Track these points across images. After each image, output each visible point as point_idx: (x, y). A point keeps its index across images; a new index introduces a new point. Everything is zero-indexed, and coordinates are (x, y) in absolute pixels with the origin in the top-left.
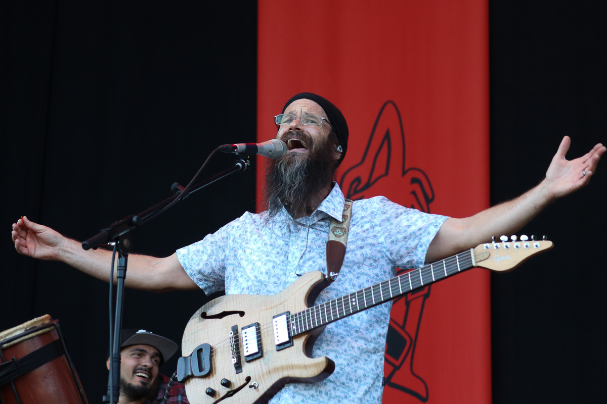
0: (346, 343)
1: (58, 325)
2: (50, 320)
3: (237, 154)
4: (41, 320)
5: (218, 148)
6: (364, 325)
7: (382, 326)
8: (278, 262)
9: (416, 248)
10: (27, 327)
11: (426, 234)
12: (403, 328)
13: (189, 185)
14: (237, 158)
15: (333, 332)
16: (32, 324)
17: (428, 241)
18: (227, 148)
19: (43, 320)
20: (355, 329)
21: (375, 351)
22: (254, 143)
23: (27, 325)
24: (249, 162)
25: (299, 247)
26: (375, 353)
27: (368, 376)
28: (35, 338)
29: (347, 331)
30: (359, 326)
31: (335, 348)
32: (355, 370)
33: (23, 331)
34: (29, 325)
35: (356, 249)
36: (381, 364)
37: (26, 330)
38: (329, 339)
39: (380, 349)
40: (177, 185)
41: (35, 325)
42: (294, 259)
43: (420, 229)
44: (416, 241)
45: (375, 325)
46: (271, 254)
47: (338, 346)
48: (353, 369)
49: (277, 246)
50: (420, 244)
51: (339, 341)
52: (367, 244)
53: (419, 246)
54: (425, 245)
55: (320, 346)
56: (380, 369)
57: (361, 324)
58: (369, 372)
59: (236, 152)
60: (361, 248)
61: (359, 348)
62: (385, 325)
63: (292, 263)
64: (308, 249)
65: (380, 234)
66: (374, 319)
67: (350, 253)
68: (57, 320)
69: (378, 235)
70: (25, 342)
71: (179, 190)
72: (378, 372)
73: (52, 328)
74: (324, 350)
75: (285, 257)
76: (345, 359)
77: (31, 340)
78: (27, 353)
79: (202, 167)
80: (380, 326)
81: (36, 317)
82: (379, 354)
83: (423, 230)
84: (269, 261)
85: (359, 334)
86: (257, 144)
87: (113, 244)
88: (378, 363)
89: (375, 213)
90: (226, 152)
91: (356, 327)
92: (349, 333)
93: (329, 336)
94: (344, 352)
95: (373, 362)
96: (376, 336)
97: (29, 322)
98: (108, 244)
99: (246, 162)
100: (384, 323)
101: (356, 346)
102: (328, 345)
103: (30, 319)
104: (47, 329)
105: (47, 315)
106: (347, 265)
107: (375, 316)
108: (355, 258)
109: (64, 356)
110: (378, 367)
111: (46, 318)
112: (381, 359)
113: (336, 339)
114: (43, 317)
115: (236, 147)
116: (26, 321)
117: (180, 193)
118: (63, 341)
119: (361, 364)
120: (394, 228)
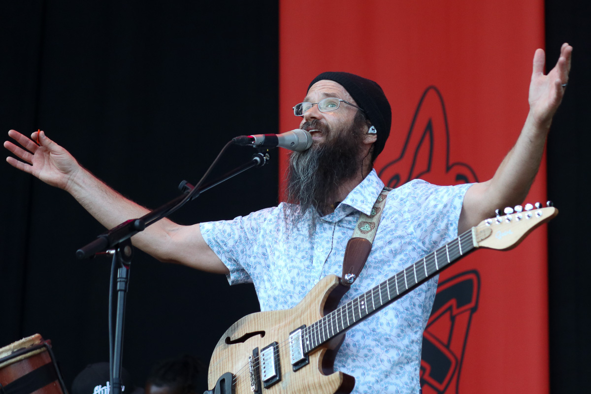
0: (374, 357)
1: (50, 347)
2: (40, 340)
3: (254, 146)
4: (30, 341)
5: (233, 140)
6: (395, 332)
7: (415, 330)
8: (303, 268)
9: (447, 228)
10: (14, 349)
11: (453, 209)
12: (447, 346)
13: (199, 183)
14: (256, 151)
15: (360, 345)
16: (19, 345)
17: (455, 217)
18: (242, 140)
19: (33, 340)
20: (385, 337)
21: (409, 361)
22: (273, 134)
23: (14, 346)
24: (269, 156)
25: (325, 249)
26: (408, 363)
27: (401, 392)
28: (24, 361)
29: (376, 340)
30: (388, 332)
31: (362, 364)
32: (386, 387)
33: (9, 353)
34: (17, 346)
35: (384, 246)
36: (415, 375)
37: (13, 352)
38: (355, 353)
39: (414, 357)
40: (186, 184)
41: (23, 346)
42: (319, 264)
43: (445, 206)
44: (445, 221)
45: (407, 329)
46: (296, 259)
47: (365, 361)
48: (383, 386)
49: (302, 249)
50: (450, 222)
51: (366, 356)
52: (395, 238)
53: (449, 225)
54: (455, 223)
55: (345, 363)
56: (415, 382)
57: (391, 330)
58: (403, 387)
59: (253, 144)
60: (390, 242)
61: (389, 361)
62: (418, 329)
63: (316, 268)
64: (333, 251)
65: (410, 222)
66: (406, 324)
67: (378, 252)
68: (49, 340)
69: (407, 225)
70: (12, 366)
71: (188, 189)
72: (413, 385)
73: (43, 349)
74: (350, 367)
75: (310, 262)
76: (373, 376)
77: (19, 363)
78: (14, 379)
79: (214, 162)
80: (412, 330)
81: (25, 337)
82: (413, 363)
83: (449, 205)
84: (294, 267)
85: (390, 343)
86: (277, 135)
87: (113, 252)
88: (413, 375)
89: (405, 200)
90: (241, 145)
91: (386, 334)
92: (379, 342)
93: (354, 350)
94: (372, 368)
95: (406, 375)
96: (408, 343)
97: (16, 343)
98: (107, 252)
99: (264, 156)
100: (417, 326)
101: (385, 358)
102: (354, 360)
103: (18, 340)
104: (38, 351)
105: (37, 335)
106: (376, 265)
107: (406, 320)
108: (383, 257)
109: (57, 382)
110: (413, 379)
111: (36, 338)
112: (416, 369)
113: (363, 352)
114: (33, 336)
115: (253, 139)
116: (13, 341)
117: (189, 193)
118: (56, 365)
119: (392, 379)
120: (423, 213)
